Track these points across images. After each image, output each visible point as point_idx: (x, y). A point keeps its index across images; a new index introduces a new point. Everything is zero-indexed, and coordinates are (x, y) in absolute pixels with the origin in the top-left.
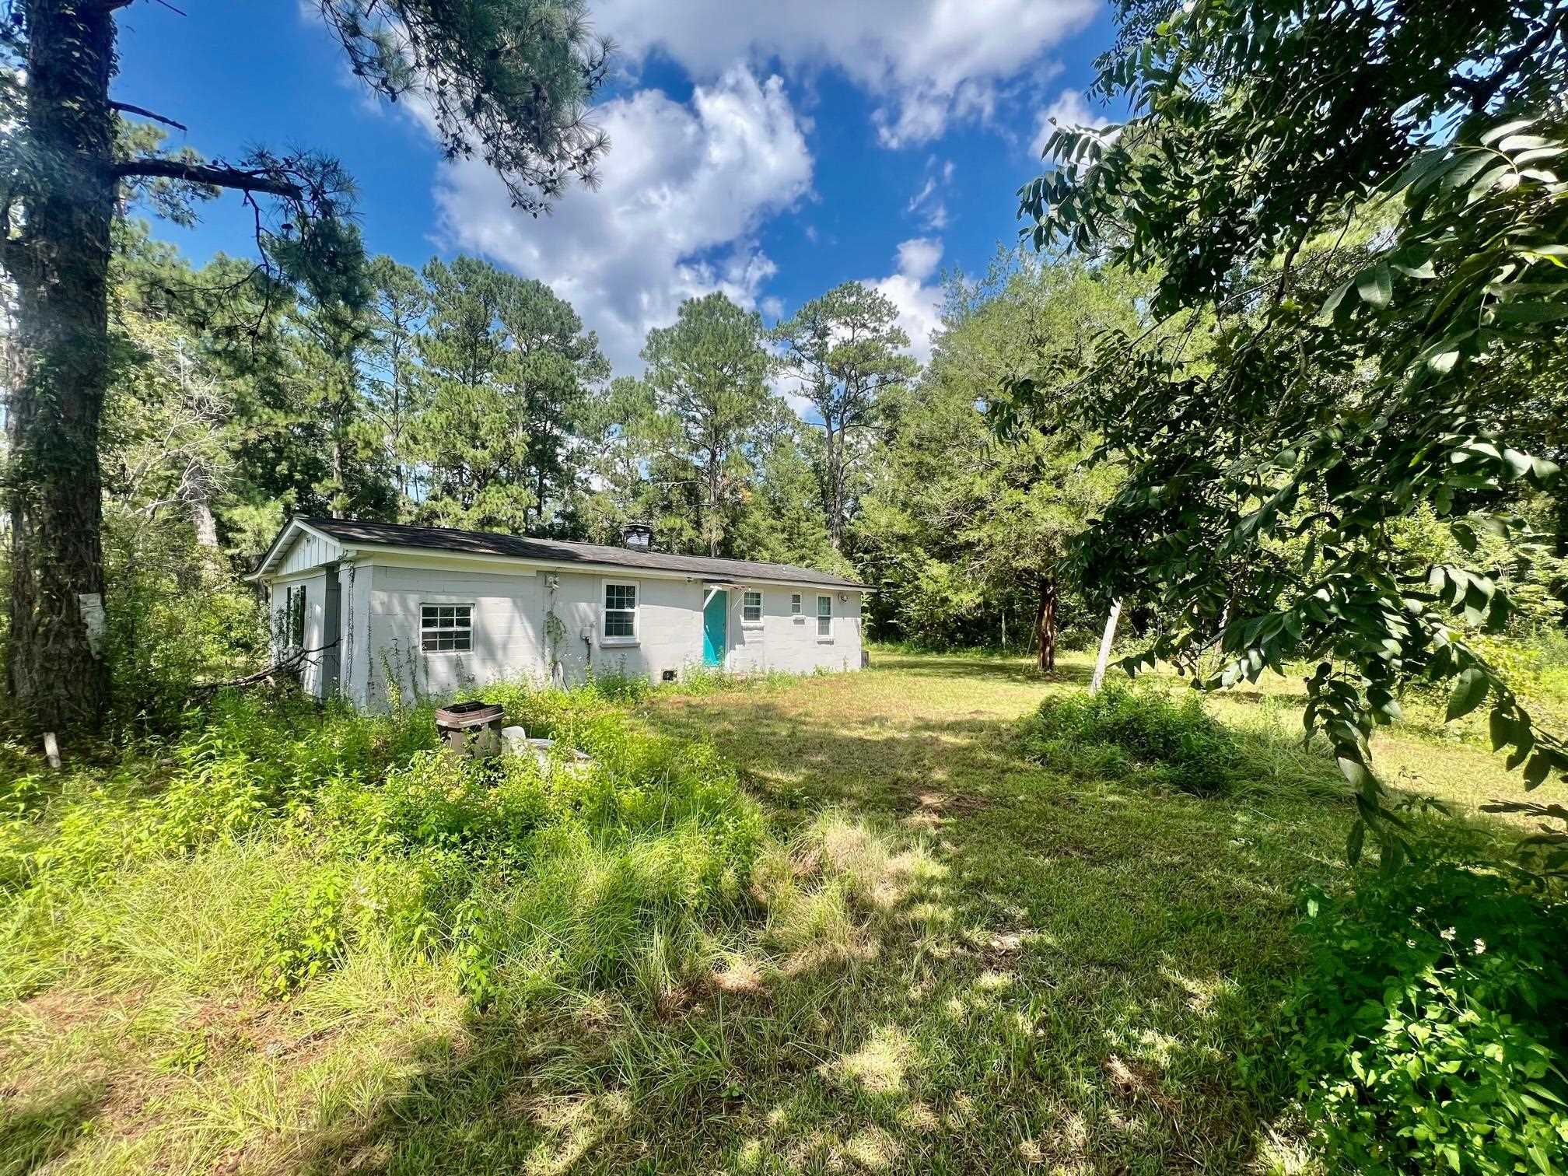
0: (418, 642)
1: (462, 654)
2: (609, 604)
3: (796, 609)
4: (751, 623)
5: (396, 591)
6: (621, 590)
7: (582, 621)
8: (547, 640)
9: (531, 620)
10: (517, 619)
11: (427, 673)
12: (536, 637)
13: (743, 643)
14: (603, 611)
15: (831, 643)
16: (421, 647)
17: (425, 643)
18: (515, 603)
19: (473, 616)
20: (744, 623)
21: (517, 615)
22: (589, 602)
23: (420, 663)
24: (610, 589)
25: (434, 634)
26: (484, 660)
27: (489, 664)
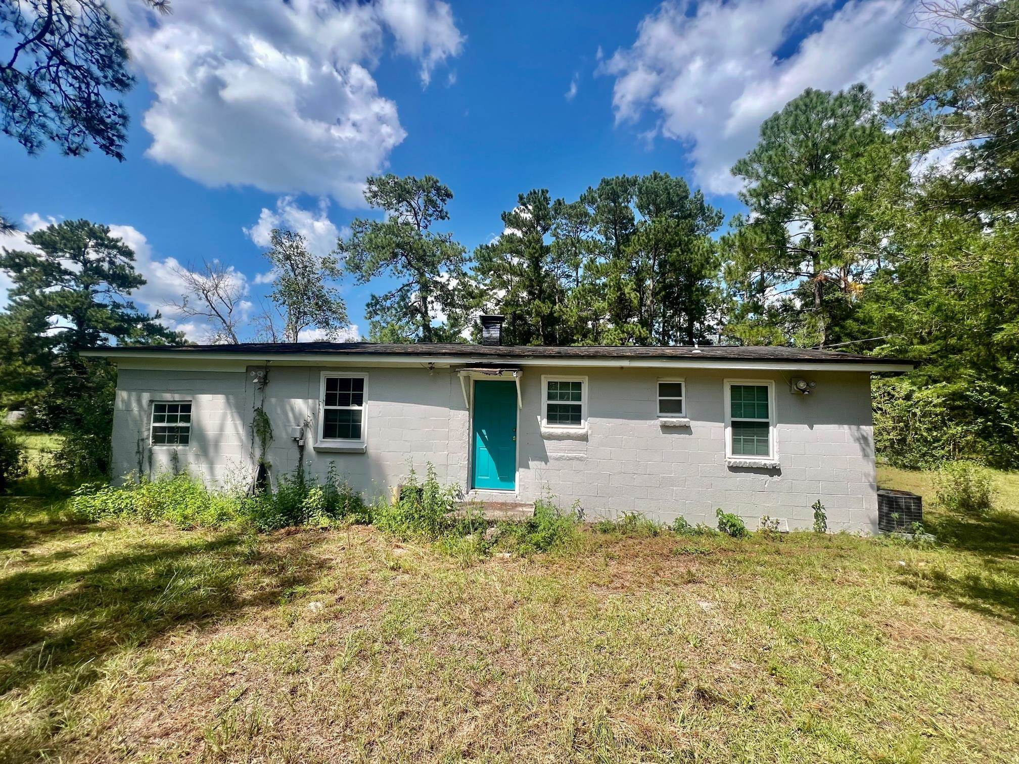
0: (148, 434)
1: (180, 448)
2: (329, 400)
3: (675, 408)
4: (559, 429)
5: (135, 390)
6: (345, 383)
7: (297, 419)
8: (257, 439)
9: (243, 418)
10: (229, 416)
11: (150, 463)
12: (247, 435)
13: (545, 459)
14: (322, 408)
15: (774, 471)
16: (151, 441)
17: (154, 437)
18: (228, 400)
19: (193, 413)
20: (545, 427)
21: (229, 412)
22: (305, 397)
23: (146, 454)
24: (331, 384)
25: (163, 429)
26: (197, 456)
27: (202, 459)
